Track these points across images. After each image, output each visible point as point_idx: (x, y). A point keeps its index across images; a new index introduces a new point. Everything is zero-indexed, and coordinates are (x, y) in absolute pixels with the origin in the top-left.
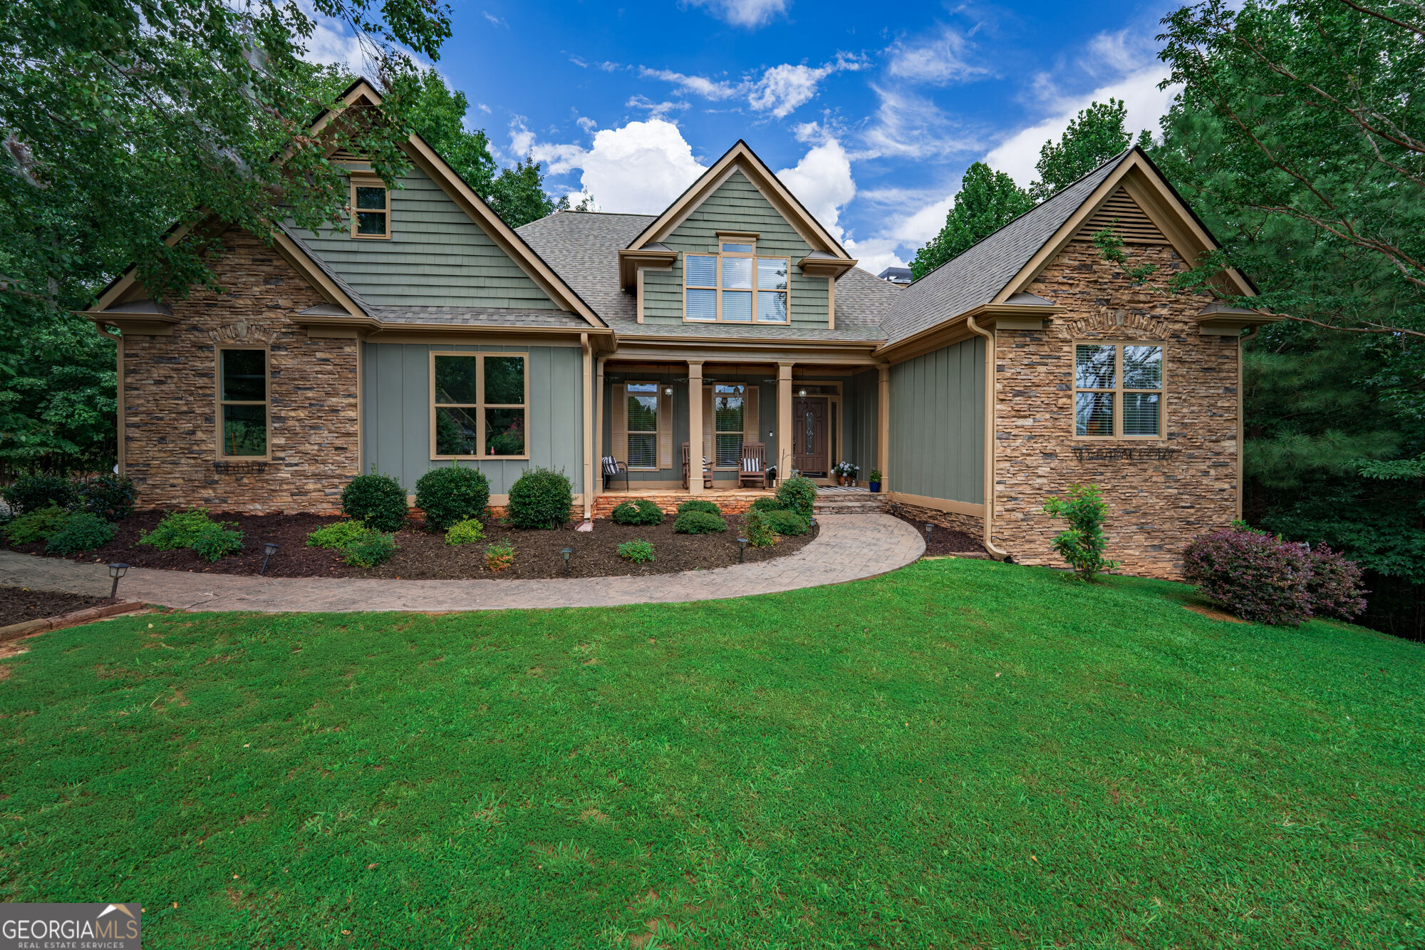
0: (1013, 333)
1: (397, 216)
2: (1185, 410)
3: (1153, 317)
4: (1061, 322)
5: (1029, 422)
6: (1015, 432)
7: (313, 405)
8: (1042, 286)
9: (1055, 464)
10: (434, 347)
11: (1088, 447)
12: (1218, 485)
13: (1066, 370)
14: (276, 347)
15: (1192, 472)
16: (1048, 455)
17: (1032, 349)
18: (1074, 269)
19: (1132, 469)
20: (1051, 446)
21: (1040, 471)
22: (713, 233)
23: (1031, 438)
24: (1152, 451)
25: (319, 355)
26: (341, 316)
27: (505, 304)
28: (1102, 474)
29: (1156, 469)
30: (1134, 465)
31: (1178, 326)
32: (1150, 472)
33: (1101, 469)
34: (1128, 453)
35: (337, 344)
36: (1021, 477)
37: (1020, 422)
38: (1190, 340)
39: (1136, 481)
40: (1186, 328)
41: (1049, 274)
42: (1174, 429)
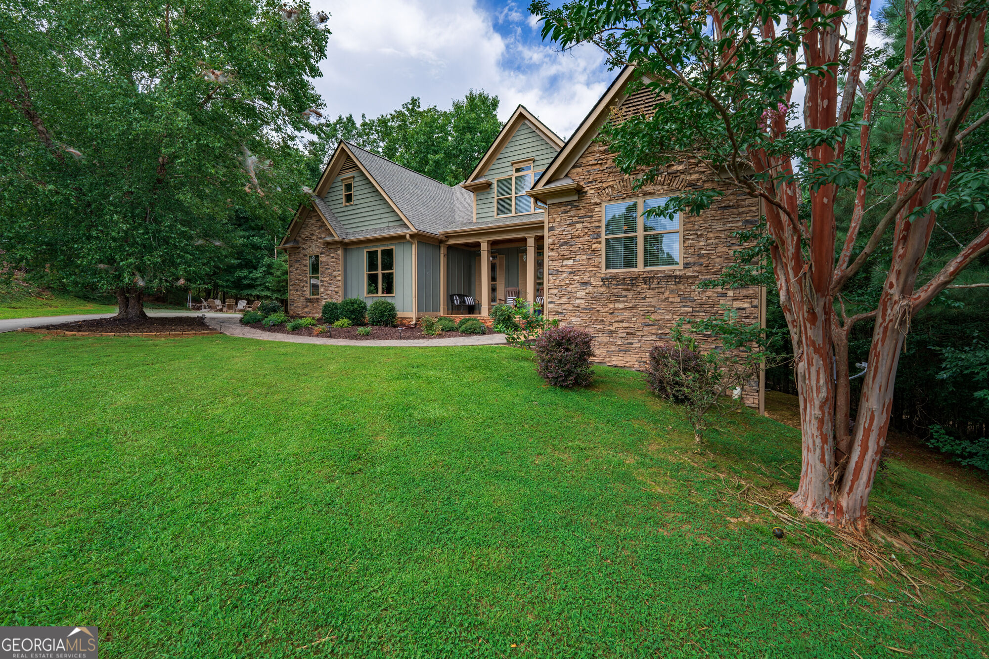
0: (559, 205)
1: (356, 193)
2: (702, 244)
3: (669, 174)
4: (592, 191)
5: (570, 262)
6: (560, 269)
7: (330, 275)
8: (580, 170)
9: (590, 289)
10: (365, 248)
11: (614, 277)
12: (737, 304)
13: (597, 224)
14: (321, 253)
15: (709, 293)
16: (585, 284)
17: (572, 213)
18: (604, 152)
19: (651, 292)
20: (586, 278)
21: (579, 295)
22: (510, 164)
23: (571, 273)
24: (669, 277)
25: (332, 255)
26: (332, 239)
27: (386, 225)
28: (626, 296)
29: (672, 292)
30: (653, 289)
31: (694, 177)
32: (667, 294)
33: (624, 293)
34: (647, 281)
35: (336, 250)
36: (564, 299)
37: (565, 262)
38: (707, 185)
39: (654, 301)
40: (702, 176)
41: (584, 161)
42: (691, 260)
